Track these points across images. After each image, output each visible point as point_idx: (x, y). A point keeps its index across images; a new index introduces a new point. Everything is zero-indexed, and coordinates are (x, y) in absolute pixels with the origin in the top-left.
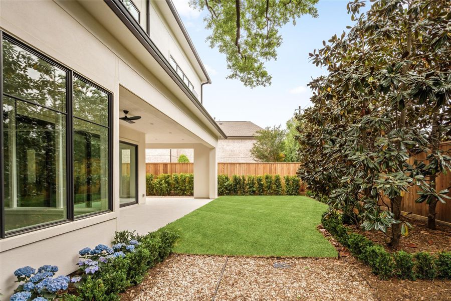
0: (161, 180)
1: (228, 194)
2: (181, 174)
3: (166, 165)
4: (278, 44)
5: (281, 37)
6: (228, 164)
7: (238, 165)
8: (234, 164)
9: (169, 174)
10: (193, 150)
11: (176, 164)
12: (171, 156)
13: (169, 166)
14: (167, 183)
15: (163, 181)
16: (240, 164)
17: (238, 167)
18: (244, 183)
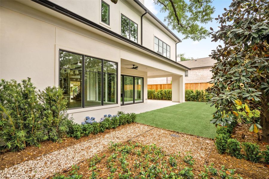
0: (158, 93)
1: (193, 101)
2: (168, 89)
3: (161, 85)
4: (212, 13)
5: (214, 8)
6: (193, 83)
7: (199, 84)
8: (197, 83)
9: (162, 89)
10: (171, 77)
11: (165, 84)
12: (167, 80)
13: (162, 85)
14: (162, 94)
15: (159, 93)
16: (201, 83)
17: (199, 85)
18: (203, 94)
